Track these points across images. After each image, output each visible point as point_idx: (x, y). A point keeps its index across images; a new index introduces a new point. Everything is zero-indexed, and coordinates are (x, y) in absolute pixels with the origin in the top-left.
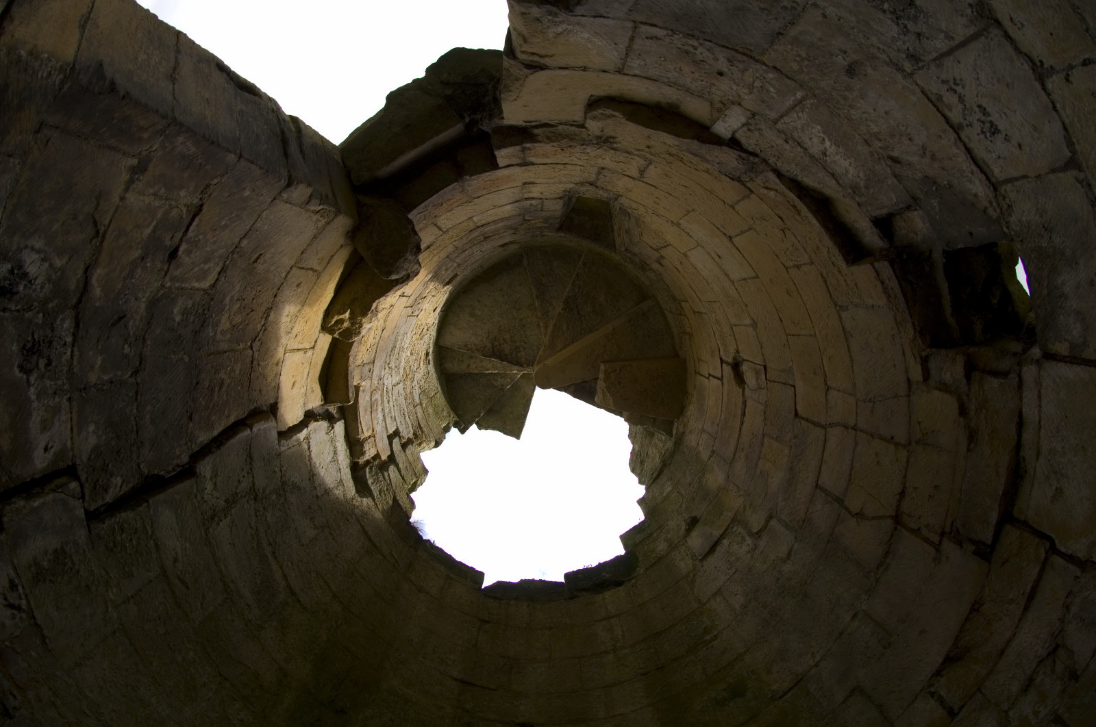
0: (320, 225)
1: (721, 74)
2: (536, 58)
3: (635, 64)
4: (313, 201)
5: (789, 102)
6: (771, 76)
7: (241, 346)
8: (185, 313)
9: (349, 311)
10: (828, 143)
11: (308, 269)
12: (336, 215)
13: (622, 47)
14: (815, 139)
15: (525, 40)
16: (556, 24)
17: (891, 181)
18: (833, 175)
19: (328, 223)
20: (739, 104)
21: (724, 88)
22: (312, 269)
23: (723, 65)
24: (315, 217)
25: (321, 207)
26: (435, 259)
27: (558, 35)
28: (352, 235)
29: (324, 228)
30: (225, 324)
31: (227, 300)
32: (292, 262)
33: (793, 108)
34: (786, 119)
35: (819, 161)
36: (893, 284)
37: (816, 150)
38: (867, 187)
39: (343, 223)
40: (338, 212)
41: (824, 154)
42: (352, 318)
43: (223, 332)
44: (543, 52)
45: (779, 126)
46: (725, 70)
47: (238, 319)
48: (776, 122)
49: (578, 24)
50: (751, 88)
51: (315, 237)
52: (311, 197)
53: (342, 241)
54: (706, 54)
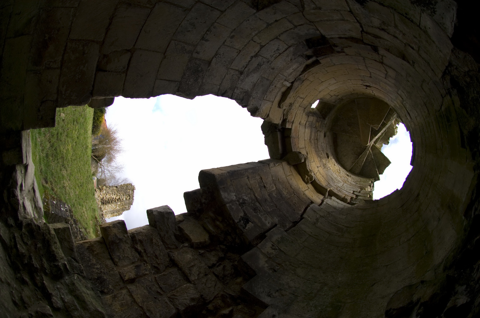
0: (281, 166)
1: (275, 86)
2: (266, 115)
3: (271, 100)
4: (275, 164)
5: (282, 76)
6: (276, 79)
7: (293, 195)
8: (276, 194)
9: (306, 176)
10: (290, 69)
11: (289, 175)
12: (282, 163)
13: (267, 102)
14: (291, 70)
15: (262, 116)
16: (261, 111)
17: (296, 59)
18: (298, 67)
19: (282, 165)
20: (283, 83)
21: (279, 85)
22: (290, 175)
23: (273, 86)
24: (279, 166)
25: (278, 164)
26: (313, 154)
27: (263, 111)
28: (289, 164)
29: (283, 167)
30: (285, 193)
31: (281, 189)
32: (285, 176)
33: (283, 75)
34: (286, 76)
35: (295, 70)
36: (322, 57)
37: (293, 71)
38: (299, 62)
39: (284, 164)
40: (281, 163)
41: (293, 69)
42: (308, 176)
43: (286, 195)
44: (265, 114)
45: (287, 76)
46: (274, 86)
47: (287, 191)
48: (287, 77)
49: (261, 108)
50: (278, 82)
51: (283, 169)
52: (274, 164)
53: (289, 166)
54: (271, 89)
